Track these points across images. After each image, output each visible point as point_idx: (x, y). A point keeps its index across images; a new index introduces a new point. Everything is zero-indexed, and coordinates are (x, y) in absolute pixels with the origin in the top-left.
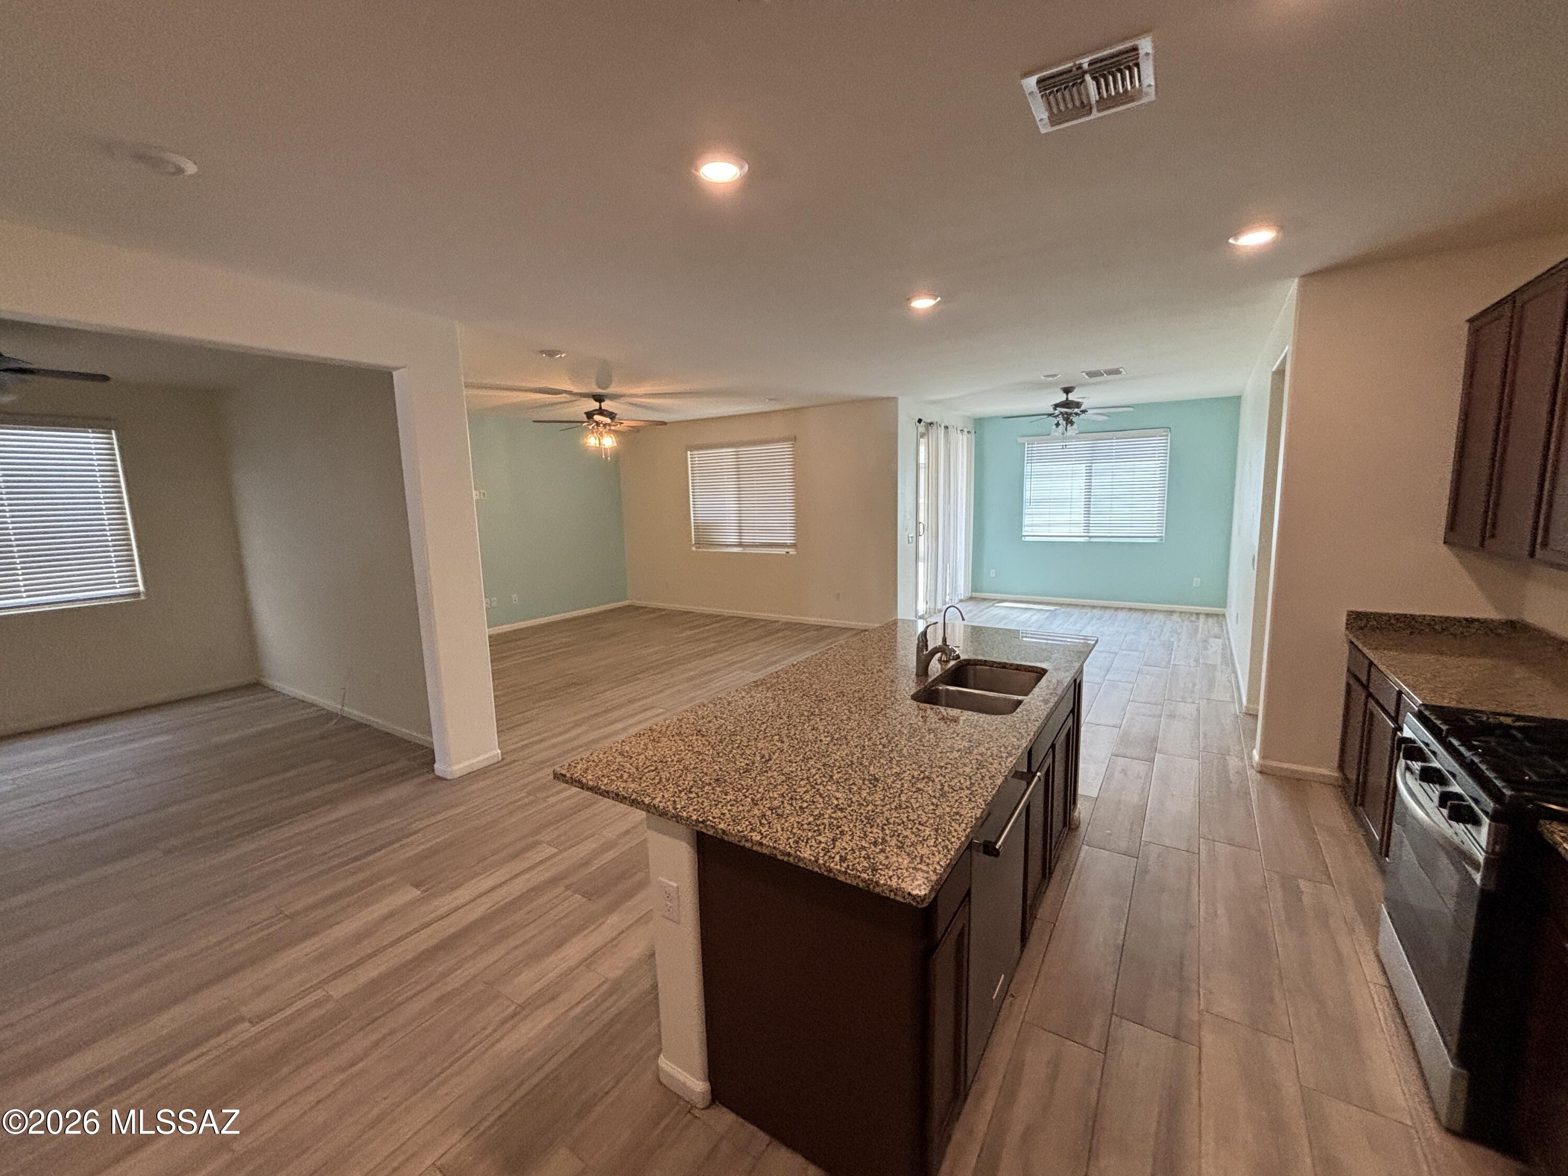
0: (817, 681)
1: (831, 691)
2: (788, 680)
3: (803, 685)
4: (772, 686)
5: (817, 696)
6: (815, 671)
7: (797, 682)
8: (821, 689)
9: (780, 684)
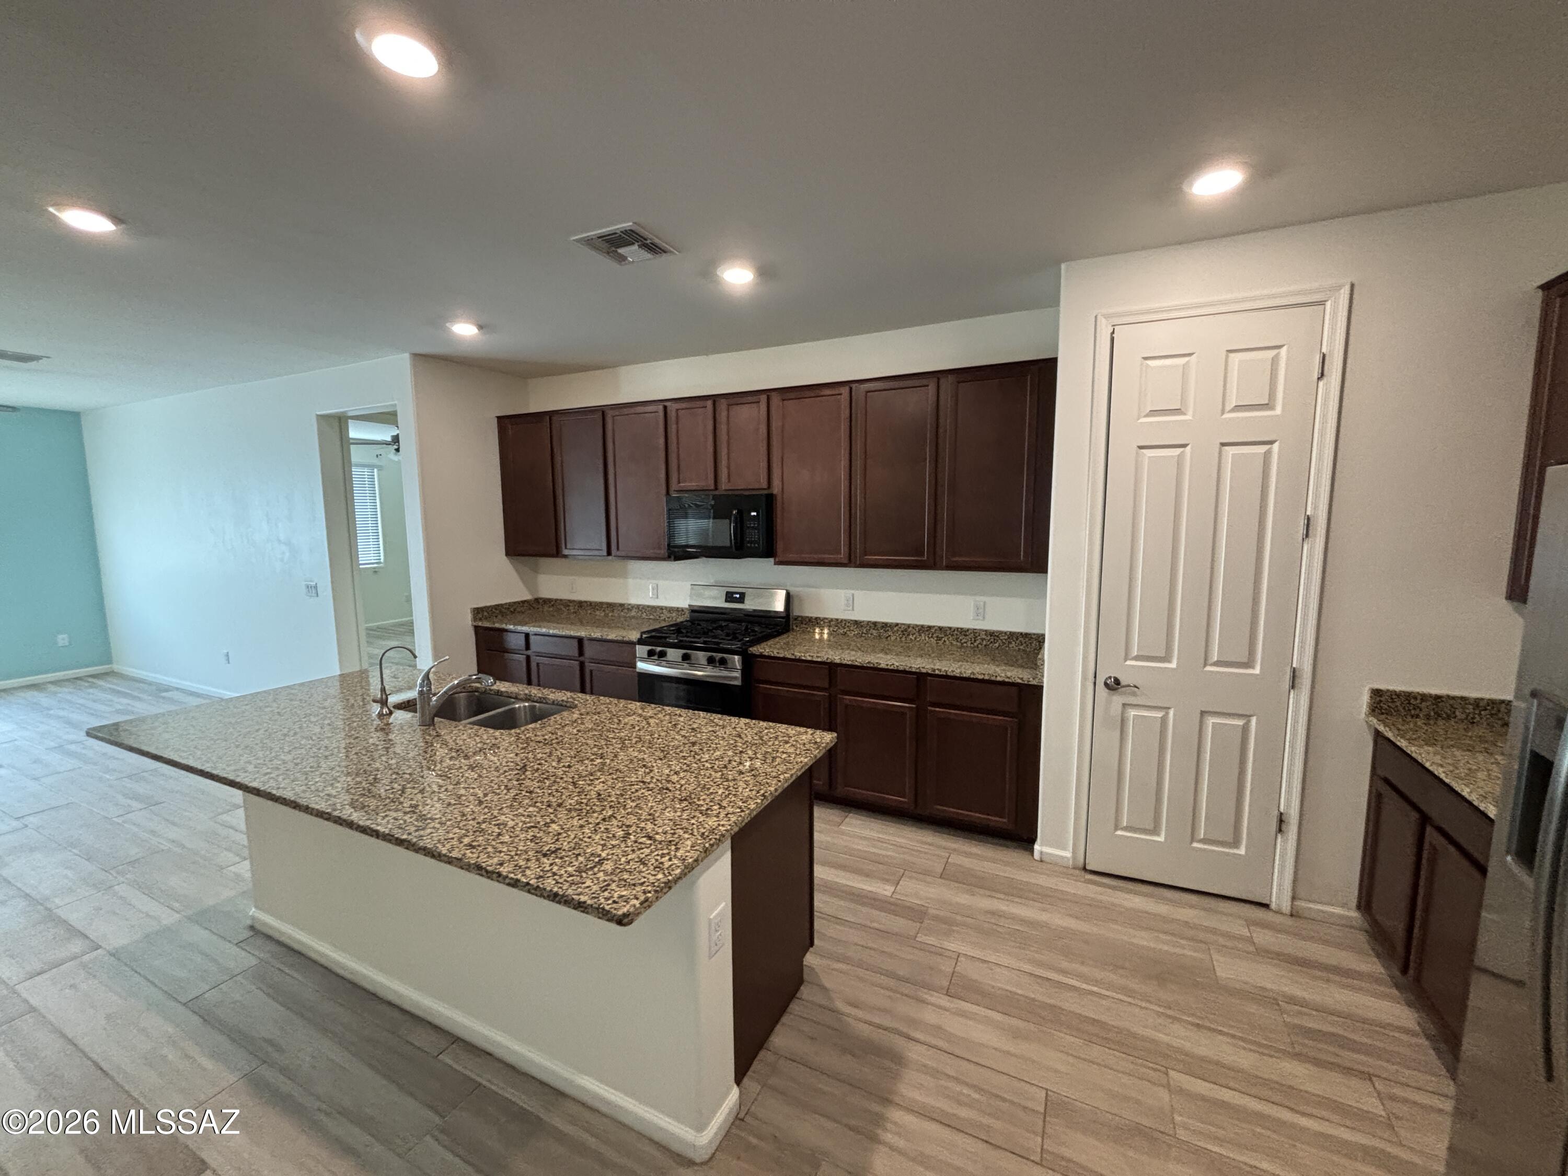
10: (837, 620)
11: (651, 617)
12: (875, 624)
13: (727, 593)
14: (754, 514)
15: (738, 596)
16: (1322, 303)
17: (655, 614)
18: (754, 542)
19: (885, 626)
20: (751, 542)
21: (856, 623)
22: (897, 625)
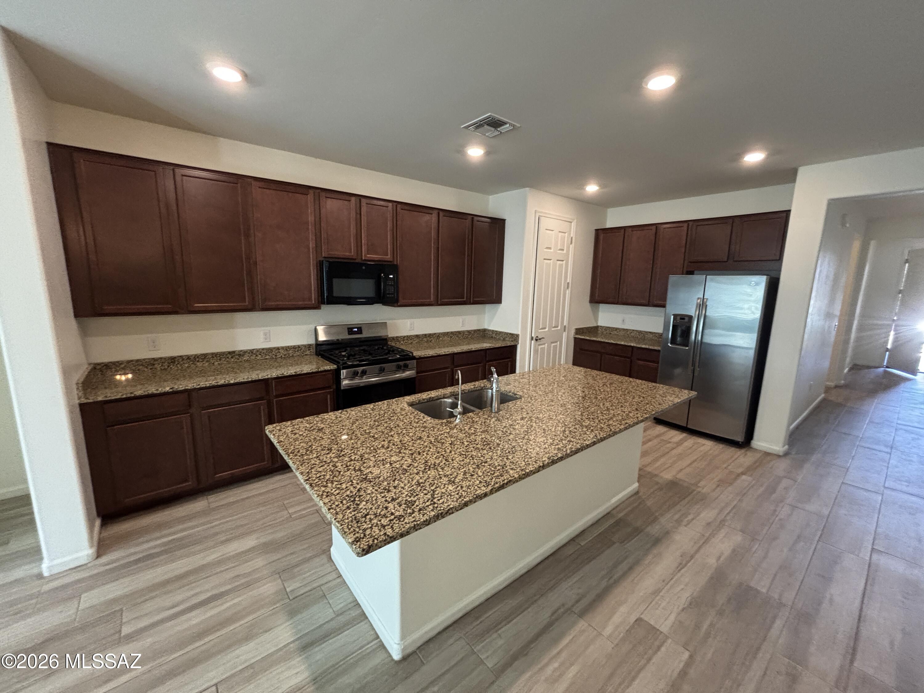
0: (577, 416)
1: (569, 408)
2: (599, 421)
3: (588, 415)
4: (611, 418)
5: (579, 406)
6: (577, 426)
7: (592, 418)
8: (575, 411)
9: (606, 419)
10: (407, 336)
11: (267, 357)
12: (425, 335)
13: (348, 329)
14: (392, 276)
15: (356, 330)
16: (571, 222)
17: (270, 354)
18: (392, 294)
19: (430, 335)
20: (389, 294)
21: (417, 336)
22: (435, 334)
